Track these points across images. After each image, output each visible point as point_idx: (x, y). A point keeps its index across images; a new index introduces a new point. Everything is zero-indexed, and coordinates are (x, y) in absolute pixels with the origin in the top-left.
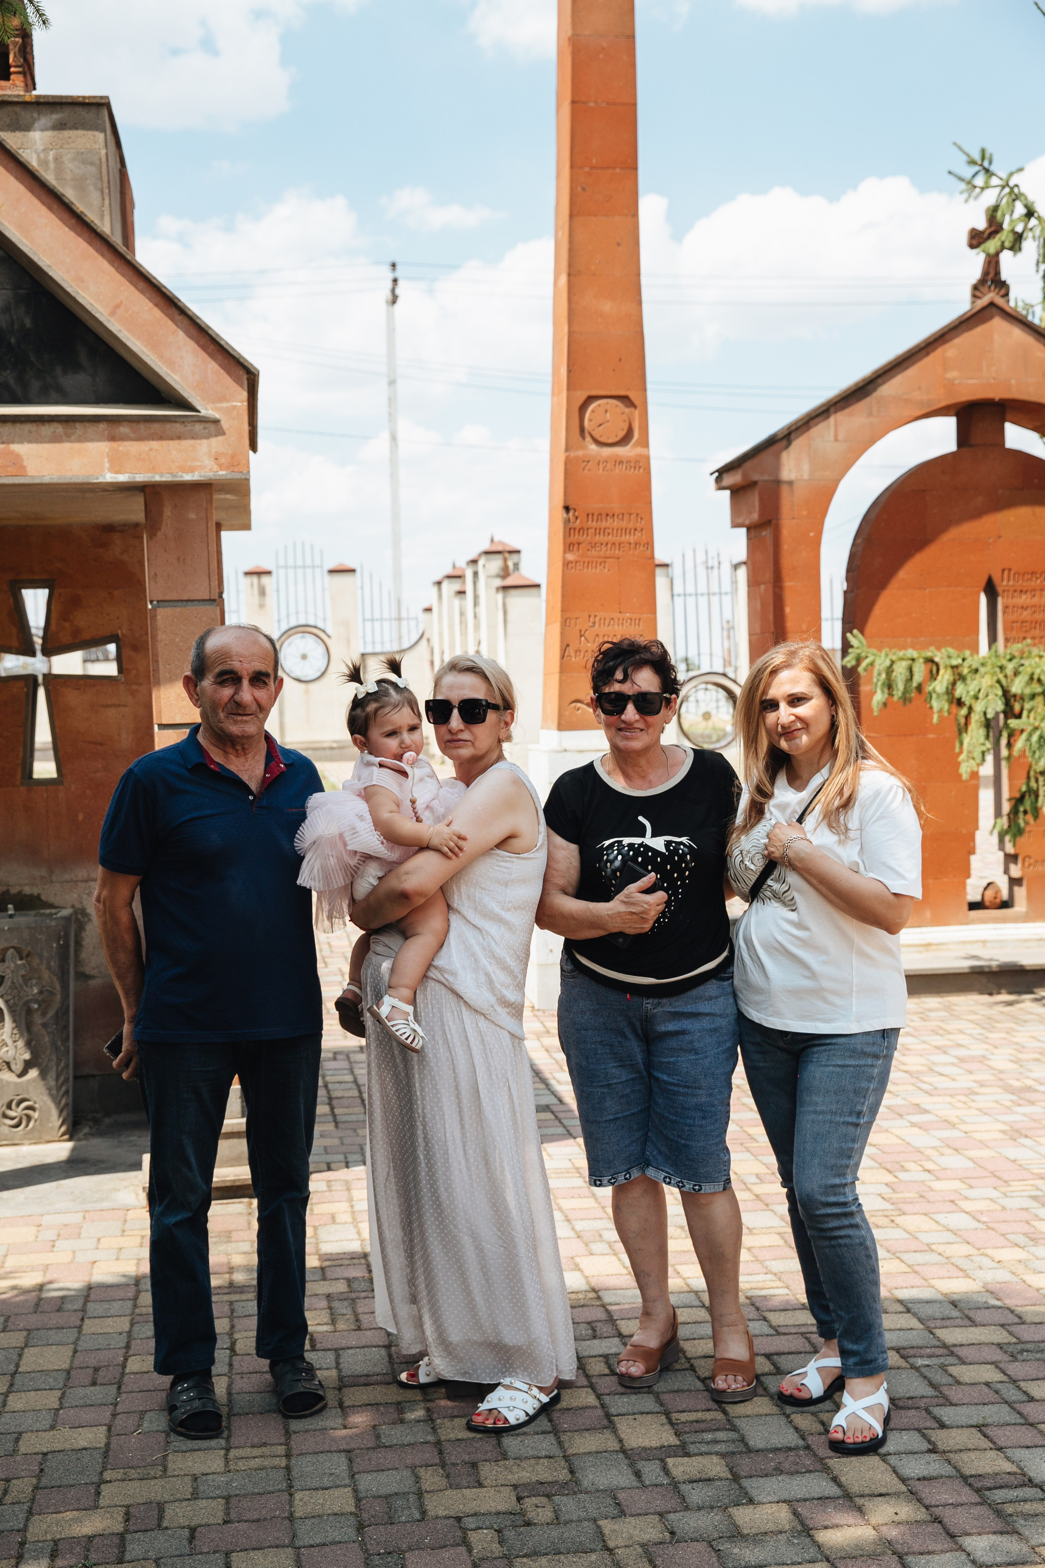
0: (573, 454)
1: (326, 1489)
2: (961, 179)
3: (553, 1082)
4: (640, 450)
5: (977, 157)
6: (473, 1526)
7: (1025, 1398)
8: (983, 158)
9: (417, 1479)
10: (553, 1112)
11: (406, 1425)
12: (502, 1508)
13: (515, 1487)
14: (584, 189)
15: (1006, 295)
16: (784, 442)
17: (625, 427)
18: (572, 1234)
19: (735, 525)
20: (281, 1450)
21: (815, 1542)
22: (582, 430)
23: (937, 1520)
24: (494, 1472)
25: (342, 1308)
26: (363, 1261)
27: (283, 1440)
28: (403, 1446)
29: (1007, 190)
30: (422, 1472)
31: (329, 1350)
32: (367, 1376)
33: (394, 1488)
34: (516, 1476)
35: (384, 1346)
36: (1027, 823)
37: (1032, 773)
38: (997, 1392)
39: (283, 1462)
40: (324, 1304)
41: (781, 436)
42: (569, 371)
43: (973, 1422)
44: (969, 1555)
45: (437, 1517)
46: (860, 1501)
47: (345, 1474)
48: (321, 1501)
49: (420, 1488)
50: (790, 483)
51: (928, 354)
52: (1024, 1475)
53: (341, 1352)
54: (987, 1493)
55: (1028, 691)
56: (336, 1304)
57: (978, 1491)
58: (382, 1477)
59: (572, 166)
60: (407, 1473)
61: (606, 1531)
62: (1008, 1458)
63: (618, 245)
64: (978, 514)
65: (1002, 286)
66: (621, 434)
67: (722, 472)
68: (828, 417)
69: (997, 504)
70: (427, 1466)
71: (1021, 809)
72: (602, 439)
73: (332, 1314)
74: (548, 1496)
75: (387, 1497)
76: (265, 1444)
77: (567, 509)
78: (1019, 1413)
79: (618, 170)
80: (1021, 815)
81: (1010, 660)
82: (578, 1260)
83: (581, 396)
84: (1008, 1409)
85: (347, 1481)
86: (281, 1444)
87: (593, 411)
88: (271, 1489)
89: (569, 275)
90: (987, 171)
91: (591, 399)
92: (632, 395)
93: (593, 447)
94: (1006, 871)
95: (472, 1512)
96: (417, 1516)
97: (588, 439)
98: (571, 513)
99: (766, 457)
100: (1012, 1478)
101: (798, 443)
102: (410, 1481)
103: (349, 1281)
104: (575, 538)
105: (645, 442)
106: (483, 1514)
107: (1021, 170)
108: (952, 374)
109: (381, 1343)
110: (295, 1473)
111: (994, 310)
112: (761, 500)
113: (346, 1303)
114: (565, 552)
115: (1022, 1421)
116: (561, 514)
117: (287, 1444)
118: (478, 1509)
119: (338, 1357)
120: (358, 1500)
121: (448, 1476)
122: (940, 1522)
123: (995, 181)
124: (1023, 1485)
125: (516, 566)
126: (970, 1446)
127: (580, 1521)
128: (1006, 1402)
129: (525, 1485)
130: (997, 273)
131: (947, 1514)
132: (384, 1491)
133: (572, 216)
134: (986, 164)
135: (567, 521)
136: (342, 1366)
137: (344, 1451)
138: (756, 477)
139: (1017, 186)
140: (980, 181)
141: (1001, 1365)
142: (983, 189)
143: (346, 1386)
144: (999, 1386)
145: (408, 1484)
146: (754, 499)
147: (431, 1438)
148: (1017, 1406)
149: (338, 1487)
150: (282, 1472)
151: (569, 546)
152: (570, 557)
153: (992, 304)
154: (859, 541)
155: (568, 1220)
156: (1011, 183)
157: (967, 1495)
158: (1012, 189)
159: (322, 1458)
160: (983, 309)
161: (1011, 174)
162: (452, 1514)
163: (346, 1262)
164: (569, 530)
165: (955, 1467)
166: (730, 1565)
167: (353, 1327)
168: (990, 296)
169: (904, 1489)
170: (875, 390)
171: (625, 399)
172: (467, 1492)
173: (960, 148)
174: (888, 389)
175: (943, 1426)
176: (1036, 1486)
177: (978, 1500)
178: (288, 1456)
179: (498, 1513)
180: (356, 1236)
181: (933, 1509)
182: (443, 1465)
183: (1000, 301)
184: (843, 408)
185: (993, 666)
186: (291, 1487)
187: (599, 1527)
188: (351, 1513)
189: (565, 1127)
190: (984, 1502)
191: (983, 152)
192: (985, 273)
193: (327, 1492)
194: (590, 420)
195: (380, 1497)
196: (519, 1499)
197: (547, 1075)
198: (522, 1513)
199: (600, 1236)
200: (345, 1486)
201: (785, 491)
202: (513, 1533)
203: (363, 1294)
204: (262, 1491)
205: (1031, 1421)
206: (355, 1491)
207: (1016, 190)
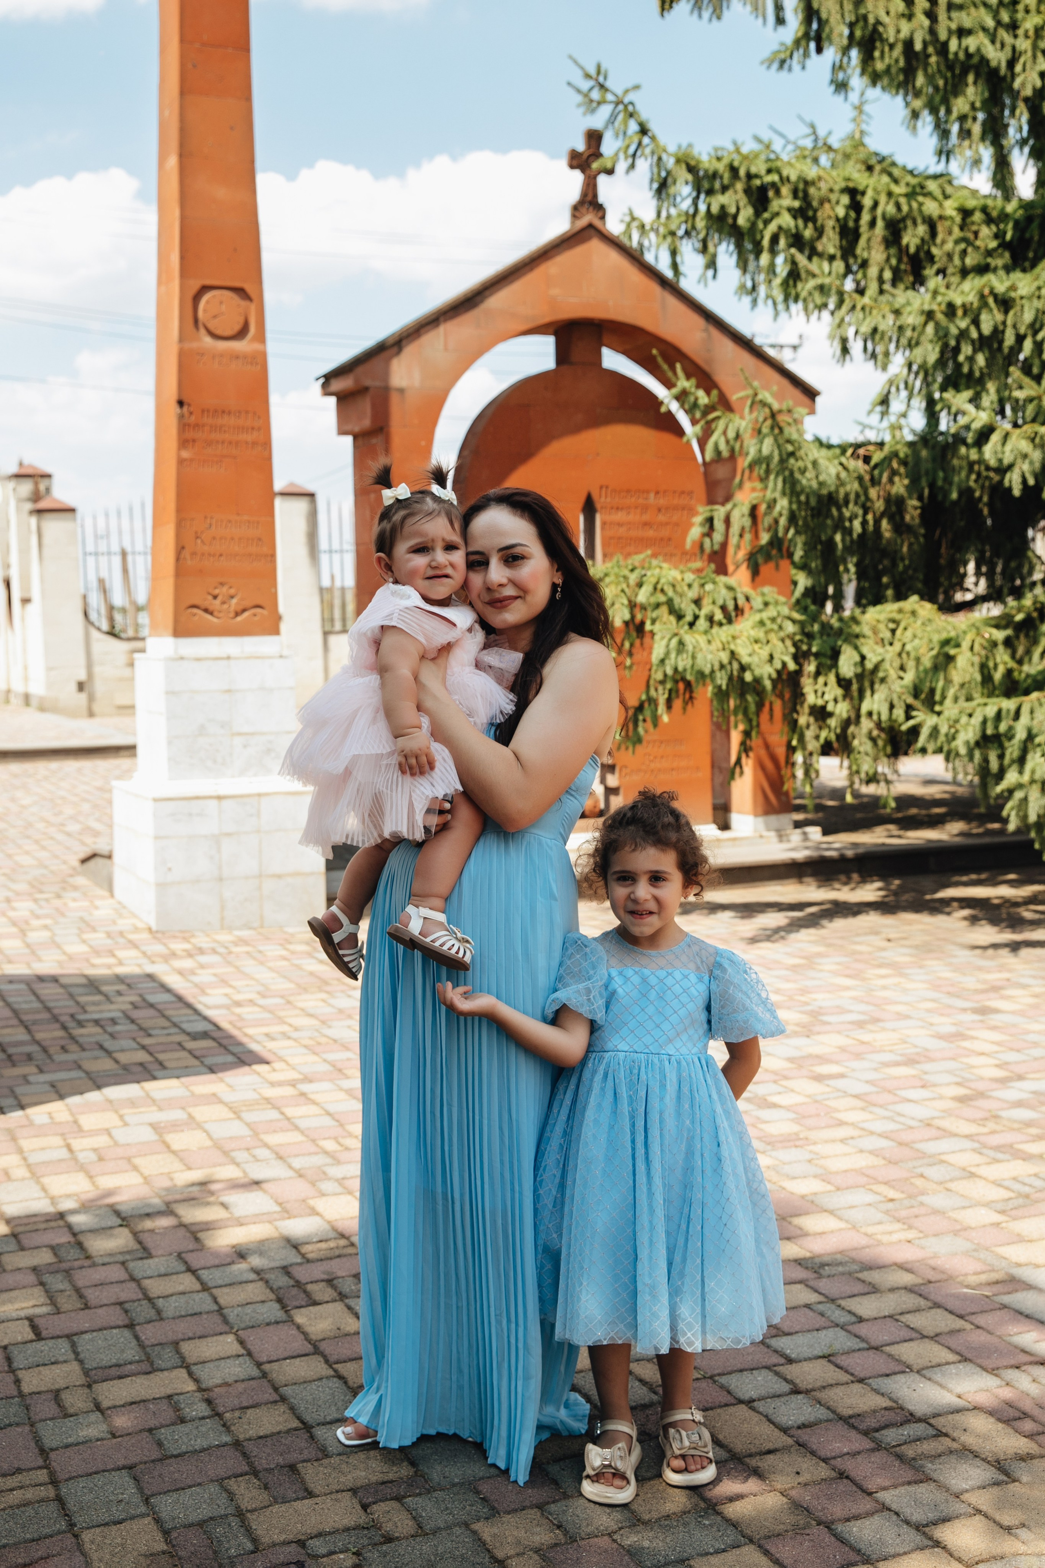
0: (187, 345)
1: (120, 1523)
2: (579, 91)
3: (199, 1007)
4: (257, 346)
5: (592, 71)
6: (323, 1551)
7: (854, 1319)
8: (599, 73)
9: (231, 1496)
10: (214, 1039)
11: (189, 1425)
12: (349, 1521)
13: (354, 1491)
14: (194, 66)
15: (603, 218)
16: (395, 349)
17: (241, 320)
18: (291, 1173)
19: (342, 432)
20: (42, 1475)
21: (728, 1520)
22: (196, 321)
23: (842, 1475)
24: (321, 1476)
25: (57, 1283)
26: (61, 1223)
27: (40, 1462)
28: (195, 1452)
29: (621, 107)
30: (232, 1484)
31: (59, 1337)
32: (118, 1365)
33: (204, 1512)
34: (349, 1477)
35: (126, 1326)
36: (646, 731)
37: (652, 682)
38: (822, 1314)
39: (51, 1492)
40: (32, 1278)
41: (391, 341)
42: (183, 258)
43: (818, 1352)
44: (897, 1514)
45: (274, 1545)
46: (753, 1462)
47: (137, 1499)
48: (119, 1540)
49: (238, 1508)
50: (401, 391)
51: (532, 269)
52: (902, 1408)
53: (75, 1338)
54: (877, 1435)
55: (653, 600)
56: (47, 1278)
57: (866, 1433)
58: (185, 1497)
59: (183, 40)
60: (214, 1488)
61: (486, 1536)
62: (877, 1392)
63: (232, 128)
64: (577, 429)
65: (599, 209)
66: (237, 327)
67: (328, 378)
68: (438, 325)
69: (595, 421)
70: (236, 1476)
71: (641, 718)
72: (219, 332)
73: (47, 1291)
74: (399, 1499)
75: (201, 1524)
76: (19, 1471)
77: (181, 403)
78: (856, 1336)
79: (230, 50)
80: (641, 724)
81: (632, 570)
82: (312, 1202)
83: (195, 285)
84: (843, 1333)
85: (143, 1509)
86: (40, 1468)
87: (208, 302)
88: (47, 1531)
89: (181, 156)
90: (602, 86)
91: (205, 289)
92: (248, 288)
93: (208, 340)
94: (603, 781)
95: (315, 1532)
96: (249, 1546)
97: (202, 331)
98: (185, 408)
99: (376, 363)
100: (892, 1414)
101: (410, 350)
102: (223, 1499)
103: (54, 1249)
104: (190, 434)
105: (261, 337)
106: (330, 1533)
107: (637, 87)
108: (555, 292)
109: (121, 1323)
110: (71, 1505)
111: (592, 232)
112: (374, 406)
113: (59, 1277)
114: (179, 449)
115: (864, 1345)
116: (174, 409)
117: (46, 1467)
118: (321, 1527)
119: (73, 1345)
120: (166, 1533)
121: (266, 1487)
122: (847, 1477)
123: (610, 97)
124: (907, 1421)
125: (48, 490)
126: (831, 1381)
127: (449, 1528)
128: (837, 1325)
129: (366, 1487)
130: (595, 196)
131: (848, 1465)
132: (194, 1517)
133: (183, 93)
134: (601, 79)
135: (181, 417)
136: (82, 1356)
137: (124, 1468)
138: (368, 382)
139: (631, 103)
140: (595, 95)
141: (811, 1283)
142: (599, 103)
143: (95, 1382)
144: (821, 1307)
145: (222, 1506)
146: (366, 406)
147: (226, 1439)
148: (850, 1328)
149: (133, 1518)
150: (53, 1506)
151: (183, 443)
152: (185, 454)
153: (590, 226)
154: (466, 453)
155: (281, 1158)
156: (626, 101)
157: (859, 1442)
158: (626, 106)
159: (99, 1480)
160: (583, 230)
161: (626, 91)
162: (291, 1537)
163: (43, 1226)
164: (183, 426)
165: (828, 1408)
166: (648, 1564)
167: (79, 1306)
168: (588, 218)
169: (790, 1441)
170: (482, 301)
171: (240, 292)
172: (298, 1505)
173: (576, 62)
174: (496, 301)
175: (790, 1361)
176: (920, 1420)
177: (873, 1445)
178: (54, 1482)
179: (347, 1529)
180: (42, 1194)
181: (832, 1462)
182: (255, 1473)
183: (597, 223)
184: (452, 318)
185: (617, 576)
186: (72, 1525)
187: (475, 1533)
188: (164, 1552)
189: (233, 1054)
190: (878, 1447)
191: (599, 67)
192: (584, 195)
193: (122, 1526)
194: (205, 311)
195: (191, 1525)
196: (365, 1507)
197: (191, 1000)
198: (375, 1526)
199: (324, 1173)
200: (143, 1516)
201: (395, 399)
202: (376, 1554)
203: (77, 1264)
204: (36, 1536)
205: (873, 1344)
206: (158, 1521)
207: (630, 108)
